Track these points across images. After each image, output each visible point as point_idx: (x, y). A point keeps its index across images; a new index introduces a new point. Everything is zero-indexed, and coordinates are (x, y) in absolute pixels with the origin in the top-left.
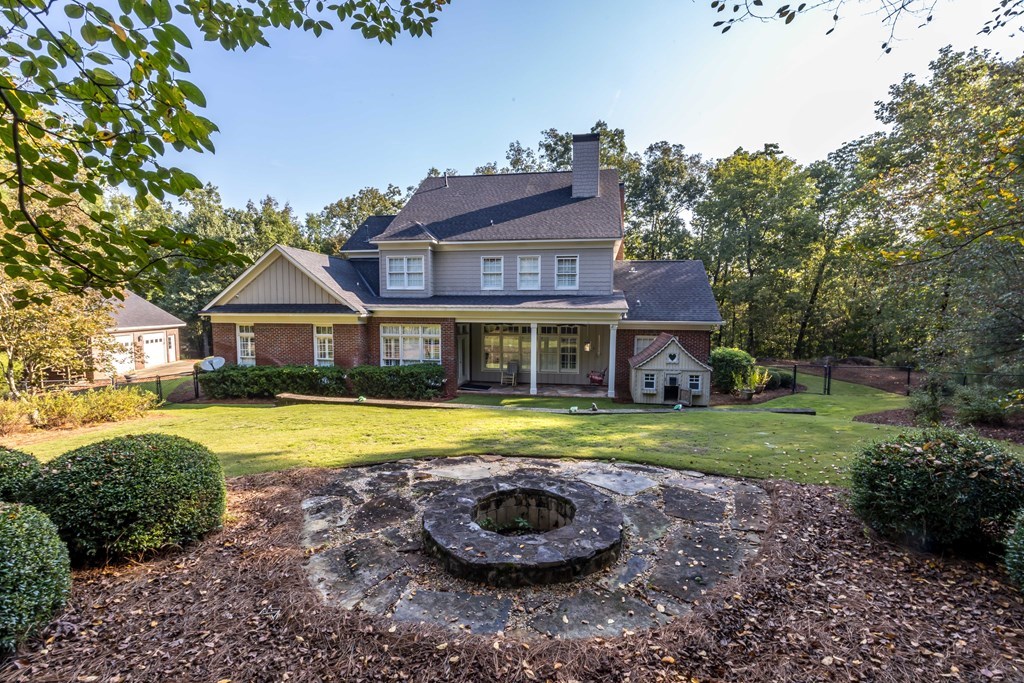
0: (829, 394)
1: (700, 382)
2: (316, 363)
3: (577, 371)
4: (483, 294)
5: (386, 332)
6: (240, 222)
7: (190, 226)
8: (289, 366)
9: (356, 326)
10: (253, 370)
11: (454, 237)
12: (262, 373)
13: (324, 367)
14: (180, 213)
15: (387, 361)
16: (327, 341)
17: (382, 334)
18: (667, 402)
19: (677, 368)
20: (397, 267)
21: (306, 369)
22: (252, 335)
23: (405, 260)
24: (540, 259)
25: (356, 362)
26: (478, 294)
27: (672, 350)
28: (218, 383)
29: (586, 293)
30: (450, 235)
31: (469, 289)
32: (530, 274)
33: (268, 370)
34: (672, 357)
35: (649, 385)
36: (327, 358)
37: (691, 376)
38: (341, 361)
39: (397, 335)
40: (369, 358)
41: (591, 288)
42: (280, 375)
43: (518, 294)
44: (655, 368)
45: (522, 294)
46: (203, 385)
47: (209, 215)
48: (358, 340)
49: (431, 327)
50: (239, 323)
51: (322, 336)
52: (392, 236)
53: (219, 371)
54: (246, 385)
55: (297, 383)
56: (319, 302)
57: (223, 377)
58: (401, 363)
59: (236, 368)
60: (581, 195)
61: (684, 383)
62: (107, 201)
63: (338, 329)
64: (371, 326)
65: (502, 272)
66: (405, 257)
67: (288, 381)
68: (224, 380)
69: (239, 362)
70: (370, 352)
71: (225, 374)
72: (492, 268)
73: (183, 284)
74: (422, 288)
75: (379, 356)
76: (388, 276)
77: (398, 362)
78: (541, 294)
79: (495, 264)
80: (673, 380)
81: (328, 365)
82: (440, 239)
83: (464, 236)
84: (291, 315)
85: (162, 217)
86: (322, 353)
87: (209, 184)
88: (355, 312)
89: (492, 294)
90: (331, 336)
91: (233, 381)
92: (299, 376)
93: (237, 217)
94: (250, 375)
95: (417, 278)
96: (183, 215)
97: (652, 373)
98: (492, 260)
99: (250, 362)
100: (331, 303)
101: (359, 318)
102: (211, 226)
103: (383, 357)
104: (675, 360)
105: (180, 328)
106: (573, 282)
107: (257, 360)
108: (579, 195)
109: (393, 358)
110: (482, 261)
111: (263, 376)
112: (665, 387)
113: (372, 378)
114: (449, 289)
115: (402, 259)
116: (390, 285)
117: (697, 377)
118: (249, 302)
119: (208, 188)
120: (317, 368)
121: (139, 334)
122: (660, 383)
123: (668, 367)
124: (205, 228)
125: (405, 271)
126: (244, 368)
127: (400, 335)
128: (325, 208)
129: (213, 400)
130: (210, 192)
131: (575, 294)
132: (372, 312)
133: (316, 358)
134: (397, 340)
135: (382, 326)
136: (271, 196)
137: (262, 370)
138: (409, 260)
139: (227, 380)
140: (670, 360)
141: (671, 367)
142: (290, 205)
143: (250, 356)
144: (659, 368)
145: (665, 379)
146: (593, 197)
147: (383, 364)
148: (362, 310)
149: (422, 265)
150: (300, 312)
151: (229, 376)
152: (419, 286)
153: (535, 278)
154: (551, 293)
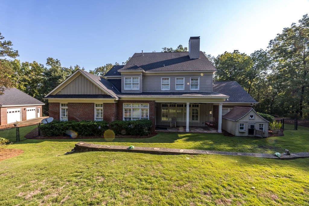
0: (297, 130)
1: (264, 127)
2: (95, 119)
3: (198, 121)
4: (162, 92)
5: (125, 106)
6: (67, 71)
7: (49, 72)
8: (83, 121)
9: (113, 104)
10: (66, 123)
11: (151, 70)
12: (70, 124)
13: (99, 122)
14: (46, 68)
15: (125, 118)
16: (100, 110)
17: (124, 107)
18: (249, 136)
19: (254, 121)
20: (128, 81)
21: (91, 123)
22: (67, 107)
23: (132, 78)
24: (184, 79)
25: (113, 119)
26: (160, 92)
27: (252, 113)
28: (49, 129)
29: (202, 92)
30: (149, 69)
31: (156, 90)
32: (181, 85)
33: (73, 123)
34: (252, 116)
35: (242, 128)
36: (100, 117)
37: (260, 125)
38: (106, 119)
39: (130, 107)
40: (118, 117)
41: (204, 90)
42: (79, 125)
43: (175, 92)
44: (245, 121)
45: (177, 92)
46: (42, 130)
47: (56, 69)
48: (114, 110)
49: (144, 104)
50: (61, 102)
51: (98, 108)
52: (127, 69)
53: (50, 124)
54: (62, 130)
55: (86, 129)
56: (97, 94)
57: (52, 126)
58: (132, 119)
59: (59, 122)
60: (193, 58)
61: (257, 127)
62: (21, 64)
63: (105, 105)
64: (119, 104)
65: (169, 83)
66: (132, 77)
67: (83, 128)
68: (52, 128)
69: (61, 119)
70: (119, 114)
71: (53, 125)
72: (165, 82)
73: (46, 91)
74: (139, 89)
75: (122, 116)
76: (125, 85)
77: (130, 118)
78: (185, 92)
79: (166, 81)
80: (252, 126)
81: (100, 120)
82: (145, 71)
83: (154, 70)
84: (84, 99)
85: (40, 69)
86: (98, 115)
87: (57, 60)
88: (113, 98)
89: (165, 92)
90: (102, 108)
91: (56, 128)
92: (88, 126)
93: (66, 70)
94: (64, 126)
95: (136, 85)
96: (47, 69)
97: (243, 123)
98: (166, 79)
99: (66, 119)
100: (102, 94)
101: (115, 101)
102: (57, 72)
103: (124, 116)
104: (253, 118)
105: (42, 105)
106: (197, 88)
107: (69, 118)
108: (192, 58)
109: (128, 117)
110: (162, 79)
111: (70, 126)
112: (249, 129)
113: (121, 126)
114: (149, 90)
115: (130, 78)
116: (125, 88)
117: (262, 125)
118: (66, 94)
119: (57, 61)
120: (96, 122)
121: (24, 107)
122: (246, 128)
123: (250, 121)
124: (55, 73)
125: (132, 83)
126: (62, 122)
127: (132, 108)
128: (95, 69)
129: (47, 137)
130: (57, 62)
131: (198, 92)
132: (120, 98)
133: (95, 117)
134: (130, 110)
135: (124, 104)
136: (78, 65)
137: (71, 123)
138: (133, 78)
139: (53, 128)
140: (251, 118)
141: (251, 121)
142: (84, 68)
143: (66, 117)
144: (246, 121)
145: (249, 126)
146: (198, 59)
147: (124, 120)
148: (116, 97)
149: (139, 80)
150: (89, 98)
151: (55, 126)
152: (137, 88)
153: (182, 86)
154: (189, 92)
